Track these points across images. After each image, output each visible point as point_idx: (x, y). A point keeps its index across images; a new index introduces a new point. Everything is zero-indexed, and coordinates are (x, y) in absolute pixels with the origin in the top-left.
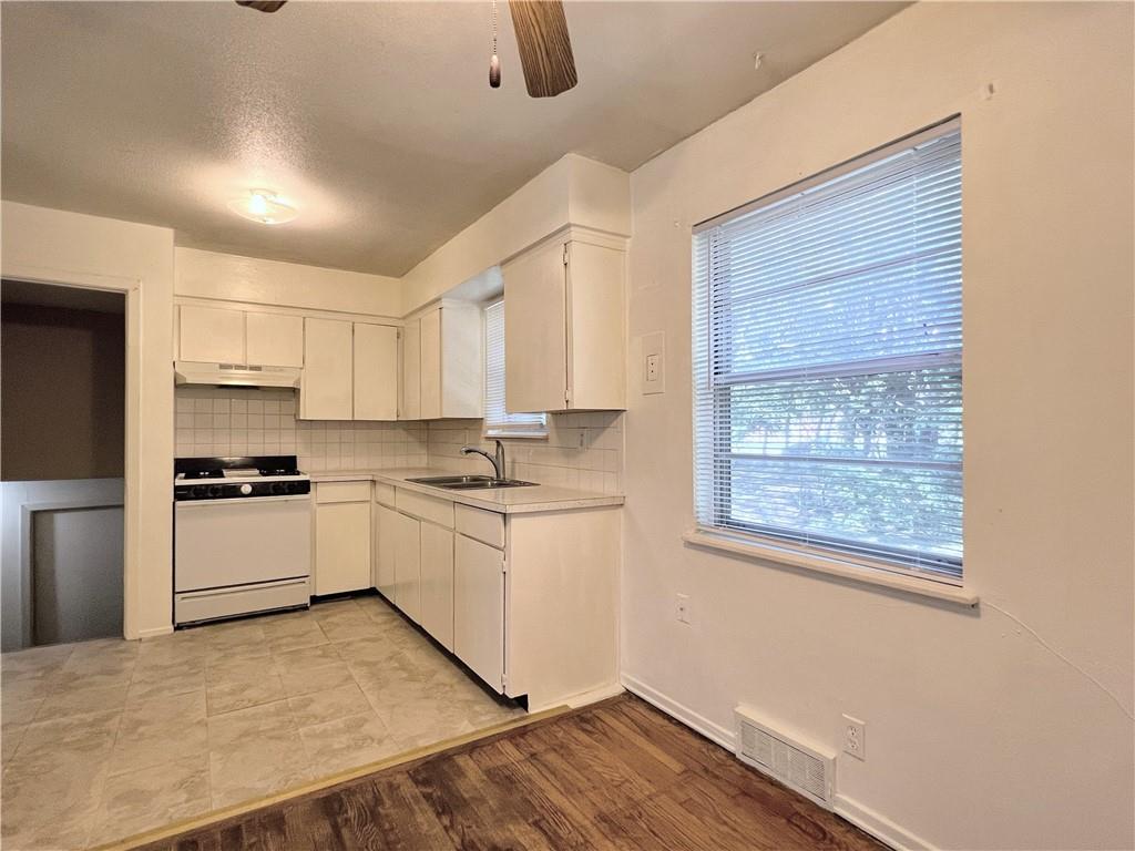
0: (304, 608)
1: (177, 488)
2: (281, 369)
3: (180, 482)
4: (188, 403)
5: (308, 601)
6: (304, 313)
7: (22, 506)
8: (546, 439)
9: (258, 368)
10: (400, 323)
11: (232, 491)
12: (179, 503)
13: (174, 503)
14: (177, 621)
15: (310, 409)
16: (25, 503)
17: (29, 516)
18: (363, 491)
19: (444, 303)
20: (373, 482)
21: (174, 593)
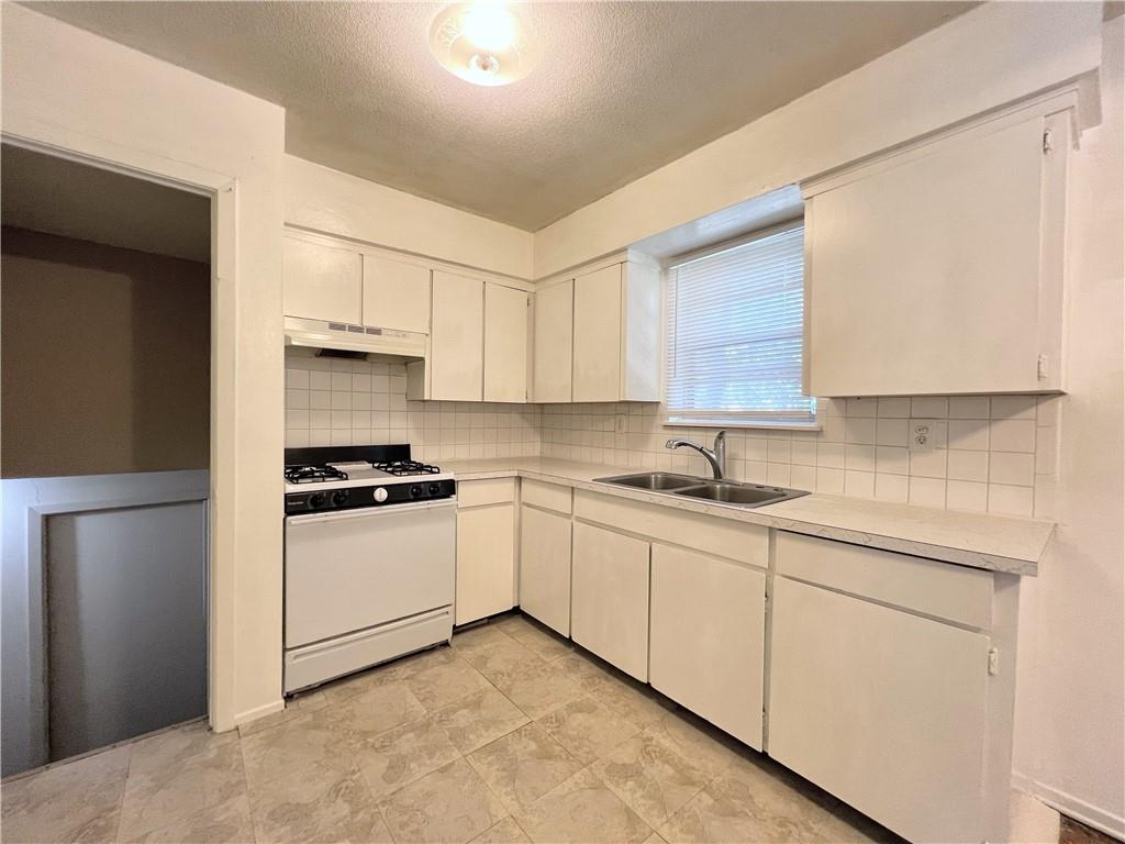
0: (445, 644)
1: (288, 498)
2: (405, 334)
3: (293, 488)
4: (301, 375)
5: (447, 635)
6: (434, 265)
7: (30, 509)
8: (818, 433)
9: (377, 332)
10: (532, 288)
11: (363, 498)
12: (289, 518)
13: (285, 519)
14: (287, 690)
15: (437, 386)
16: (34, 504)
17: (39, 522)
18: (507, 490)
19: (631, 255)
20: (519, 479)
21: (285, 650)
